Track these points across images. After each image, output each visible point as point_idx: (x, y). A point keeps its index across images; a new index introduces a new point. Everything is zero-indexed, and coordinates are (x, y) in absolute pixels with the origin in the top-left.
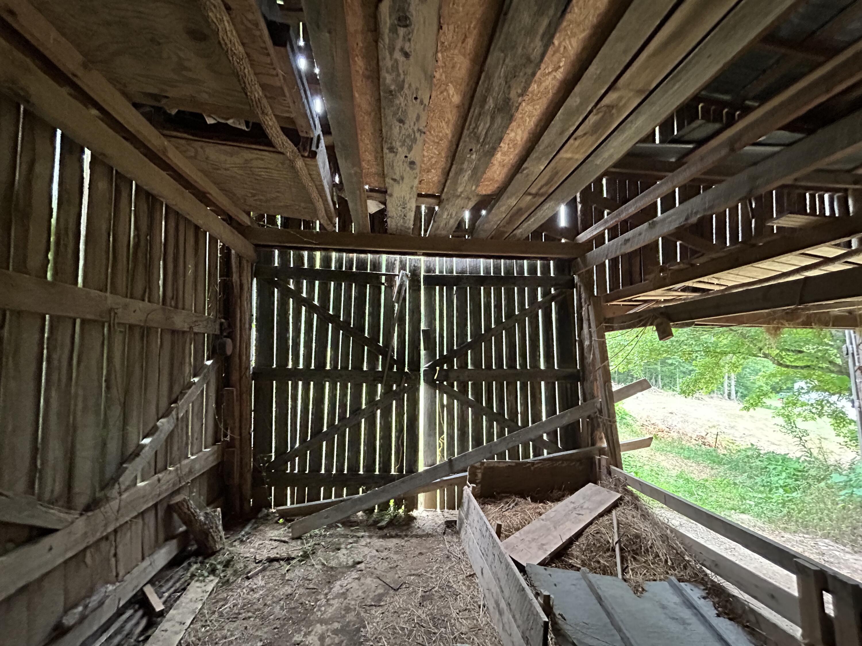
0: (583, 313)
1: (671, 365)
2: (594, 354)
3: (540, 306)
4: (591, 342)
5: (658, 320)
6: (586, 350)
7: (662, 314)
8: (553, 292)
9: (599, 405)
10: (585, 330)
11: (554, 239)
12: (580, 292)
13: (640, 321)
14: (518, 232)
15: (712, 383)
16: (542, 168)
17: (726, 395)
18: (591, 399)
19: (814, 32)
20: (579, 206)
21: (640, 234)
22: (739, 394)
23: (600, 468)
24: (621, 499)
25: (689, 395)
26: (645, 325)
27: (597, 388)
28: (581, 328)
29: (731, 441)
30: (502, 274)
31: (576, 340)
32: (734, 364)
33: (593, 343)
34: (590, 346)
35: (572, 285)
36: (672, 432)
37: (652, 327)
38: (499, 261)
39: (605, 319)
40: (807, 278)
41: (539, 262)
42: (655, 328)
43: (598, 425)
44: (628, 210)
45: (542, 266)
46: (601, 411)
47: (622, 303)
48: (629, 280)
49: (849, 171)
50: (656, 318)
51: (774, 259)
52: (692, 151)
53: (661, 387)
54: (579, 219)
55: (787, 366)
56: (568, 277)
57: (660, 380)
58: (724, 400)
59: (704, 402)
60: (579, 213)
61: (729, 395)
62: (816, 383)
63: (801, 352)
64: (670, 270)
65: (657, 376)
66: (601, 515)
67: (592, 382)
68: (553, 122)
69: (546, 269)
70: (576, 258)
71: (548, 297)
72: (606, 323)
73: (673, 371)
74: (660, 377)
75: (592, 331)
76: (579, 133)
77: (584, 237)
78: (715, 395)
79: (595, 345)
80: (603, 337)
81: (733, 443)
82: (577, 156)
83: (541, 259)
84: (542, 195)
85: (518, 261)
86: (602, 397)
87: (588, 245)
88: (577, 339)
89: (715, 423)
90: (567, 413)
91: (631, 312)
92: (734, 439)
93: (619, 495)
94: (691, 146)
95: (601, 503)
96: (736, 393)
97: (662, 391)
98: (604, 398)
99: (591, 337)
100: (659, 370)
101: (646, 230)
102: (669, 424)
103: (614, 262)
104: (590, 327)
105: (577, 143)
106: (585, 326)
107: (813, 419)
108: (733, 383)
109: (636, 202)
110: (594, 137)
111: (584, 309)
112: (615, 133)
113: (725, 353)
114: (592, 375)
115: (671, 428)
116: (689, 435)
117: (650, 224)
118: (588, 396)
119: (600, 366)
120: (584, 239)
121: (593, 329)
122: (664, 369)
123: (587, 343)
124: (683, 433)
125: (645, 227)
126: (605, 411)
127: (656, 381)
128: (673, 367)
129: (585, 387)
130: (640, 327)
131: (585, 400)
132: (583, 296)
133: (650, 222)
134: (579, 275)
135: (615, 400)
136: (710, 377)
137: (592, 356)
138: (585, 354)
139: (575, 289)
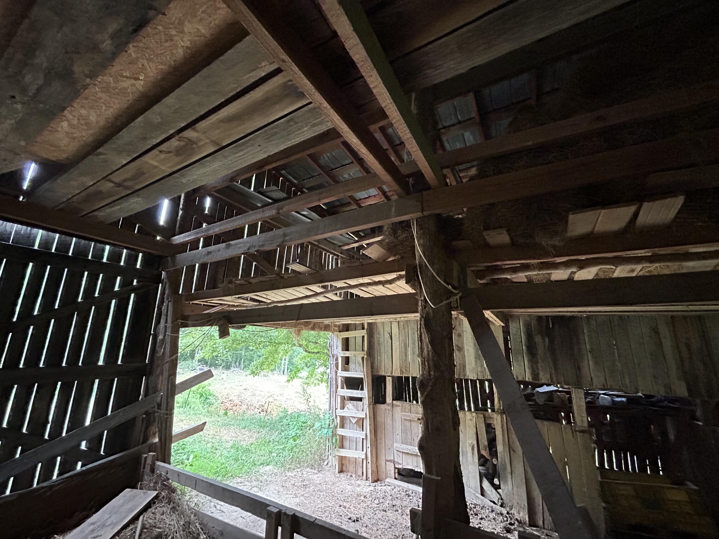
0: (163, 308)
1: (252, 350)
2: (164, 349)
3: (116, 295)
4: (165, 336)
5: (221, 322)
6: (158, 345)
7: (224, 317)
8: (135, 283)
9: (159, 399)
10: (162, 325)
11: (148, 234)
12: (165, 288)
13: (209, 321)
14: (100, 214)
15: (272, 365)
16: (125, 162)
17: (282, 372)
18: (153, 393)
19: (333, 169)
20: (181, 212)
21: (219, 251)
22: (289, 370)
23: (144, 468)
24: (156, 497)
25: (256, 375)
26: (211, 325)
27: (162, 381)
28: (158, 322)
29: (279, 405)
30: (70, 254)
31: (151, 334)
32: (286, 350)
33: (166, 337)
34: (163, 340)
35: (159, 280)
36: (243, 405)
37: (216, 326)
38: (68, 238)
39: (182, 315)
40: (302, 304)
41: (125, 251)
42: (218, 329)
43: (154, 421)
44: (214, 229)
45: (128, 256)
46: (159, 406)
47: (202, 303)
48: (213, 285)
49: (340, 246)
50: (221, 320)
51: (294, 288)
52: (270, 204)
53: (242, 368)
54: (178, 222)
55: (309, 352)
56: (156, 272)
57: (242, 363)
58: (280, 375)
59: (268, 378)
60: (179, 218)
61: (283, 372)
62: (323, 361)
63: (317, 343)
64: (235, 283)
65: (241, 359)
66: (125, 527)
67: (158, 376)
68: (132, 124)
69: (131, 259)
70: (168, 256)
71: (129, 288)
72: (182, 320)
73: (252, 355)
74: (243, 360)
75: (168, 326)
76: (163, 147)
77: (178, 239)
78: (276, 372)
79: (168, 339)
80: (177, 332)
81: (280, 407)
82: (163, 168)
83: (127, 248)
84: (127, 188)
85: (98, 245)
86: (164, 391)
87: (182, 247)
88: (152, 332)
89: (272, 394)
90: (119, 412)
91: (206, 312)
92: (281, 403)
93: (155, 493)
94: (270, 201)
95: (131, 510)
96: (288, 370)
97: (242, 371)
98: (166, 393)
99: (165, 332)
100: (243, 354)
101: (223, 248)
102: (242, 399)
103: (203, 267)
104: (166, 322)
105: (163, 156)
106: (162, 321)
107: (319, 384)
108: (287, 363)
109: (221, 225)
110: (178, 159)
111: (165, 304)
112: (197, 164)
113: (280, 343)
114: (159, 369)
115: (243, 401)
116: (254, 405)
117: (227, 245)
118: (150, 391)
119: (169, 360)
120: (177, 242)
121: (169, 324)
122: (247, 354)
123: (160, 337)
124: (250, 405)
125: (223, 246)
126: (164, 406)
127: (240, 364)
128: (252, 352)
129: (149, 381)
130: (208, 326)
131: (146, 395)
132: (167, 292)
133: (228, 243)
134: (167, 272)
135: (176, 392)
136: (272, 360)
137: (162, 350)
138: (157, 348)
139: (160, 285)
